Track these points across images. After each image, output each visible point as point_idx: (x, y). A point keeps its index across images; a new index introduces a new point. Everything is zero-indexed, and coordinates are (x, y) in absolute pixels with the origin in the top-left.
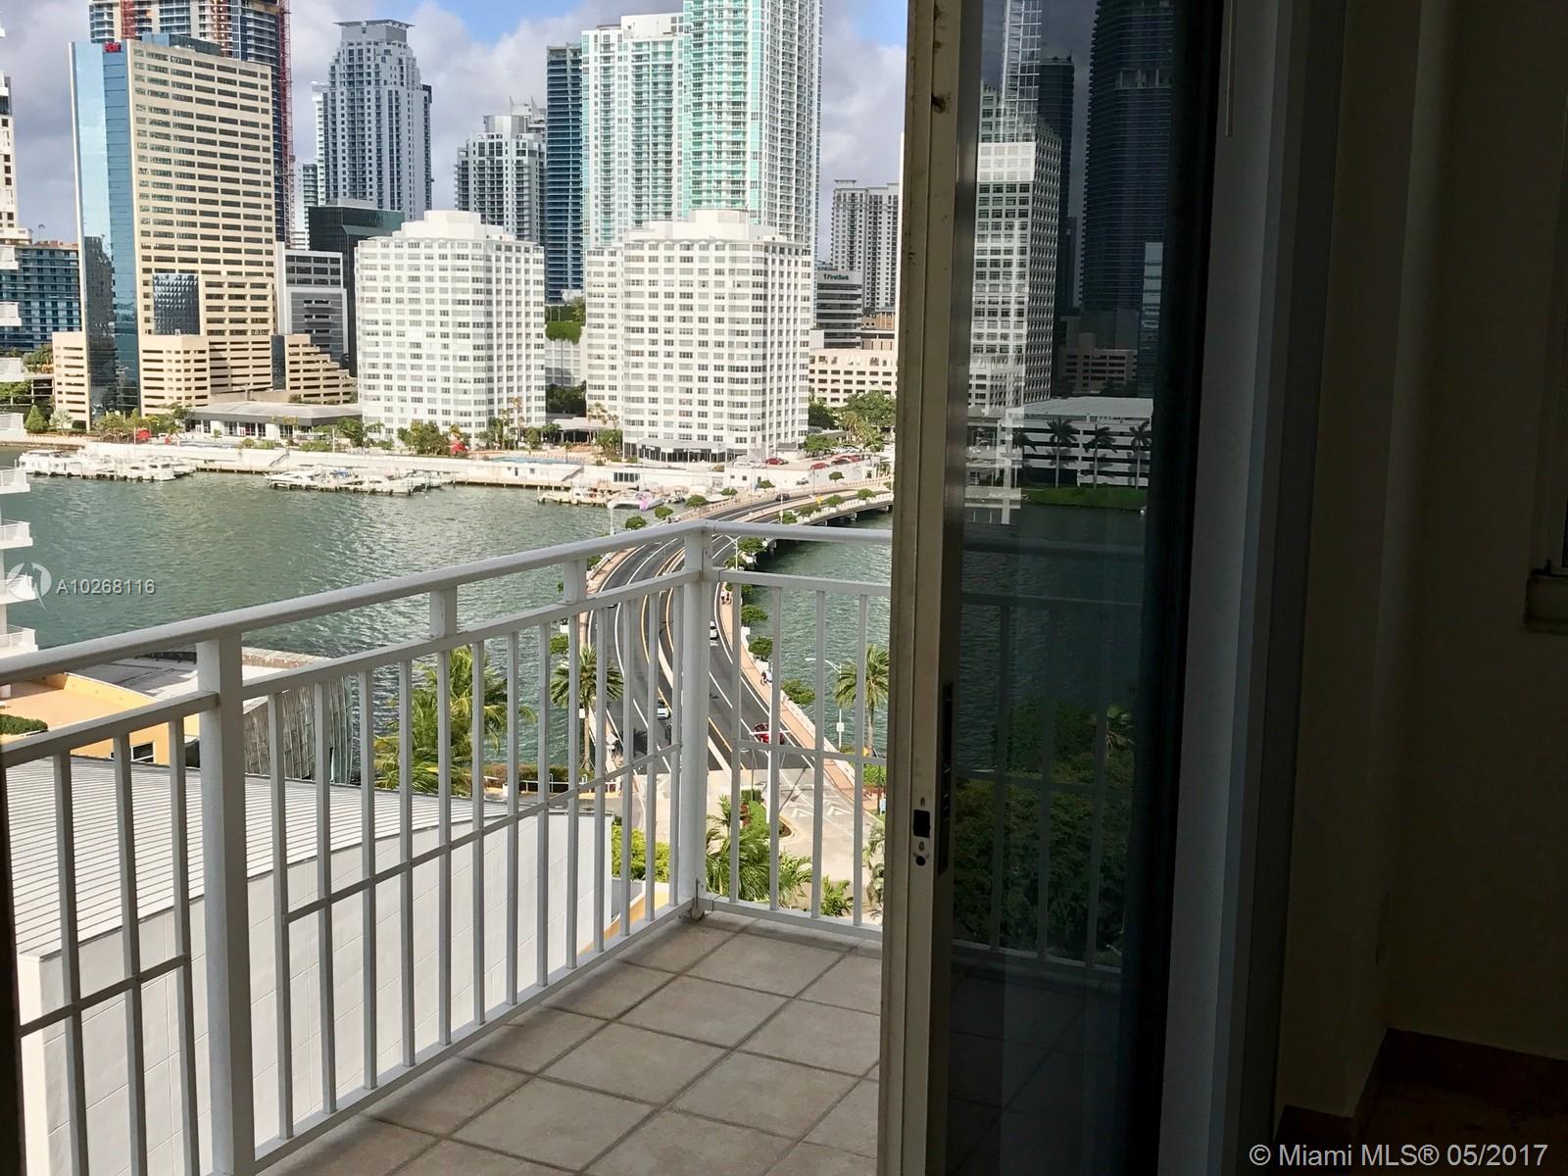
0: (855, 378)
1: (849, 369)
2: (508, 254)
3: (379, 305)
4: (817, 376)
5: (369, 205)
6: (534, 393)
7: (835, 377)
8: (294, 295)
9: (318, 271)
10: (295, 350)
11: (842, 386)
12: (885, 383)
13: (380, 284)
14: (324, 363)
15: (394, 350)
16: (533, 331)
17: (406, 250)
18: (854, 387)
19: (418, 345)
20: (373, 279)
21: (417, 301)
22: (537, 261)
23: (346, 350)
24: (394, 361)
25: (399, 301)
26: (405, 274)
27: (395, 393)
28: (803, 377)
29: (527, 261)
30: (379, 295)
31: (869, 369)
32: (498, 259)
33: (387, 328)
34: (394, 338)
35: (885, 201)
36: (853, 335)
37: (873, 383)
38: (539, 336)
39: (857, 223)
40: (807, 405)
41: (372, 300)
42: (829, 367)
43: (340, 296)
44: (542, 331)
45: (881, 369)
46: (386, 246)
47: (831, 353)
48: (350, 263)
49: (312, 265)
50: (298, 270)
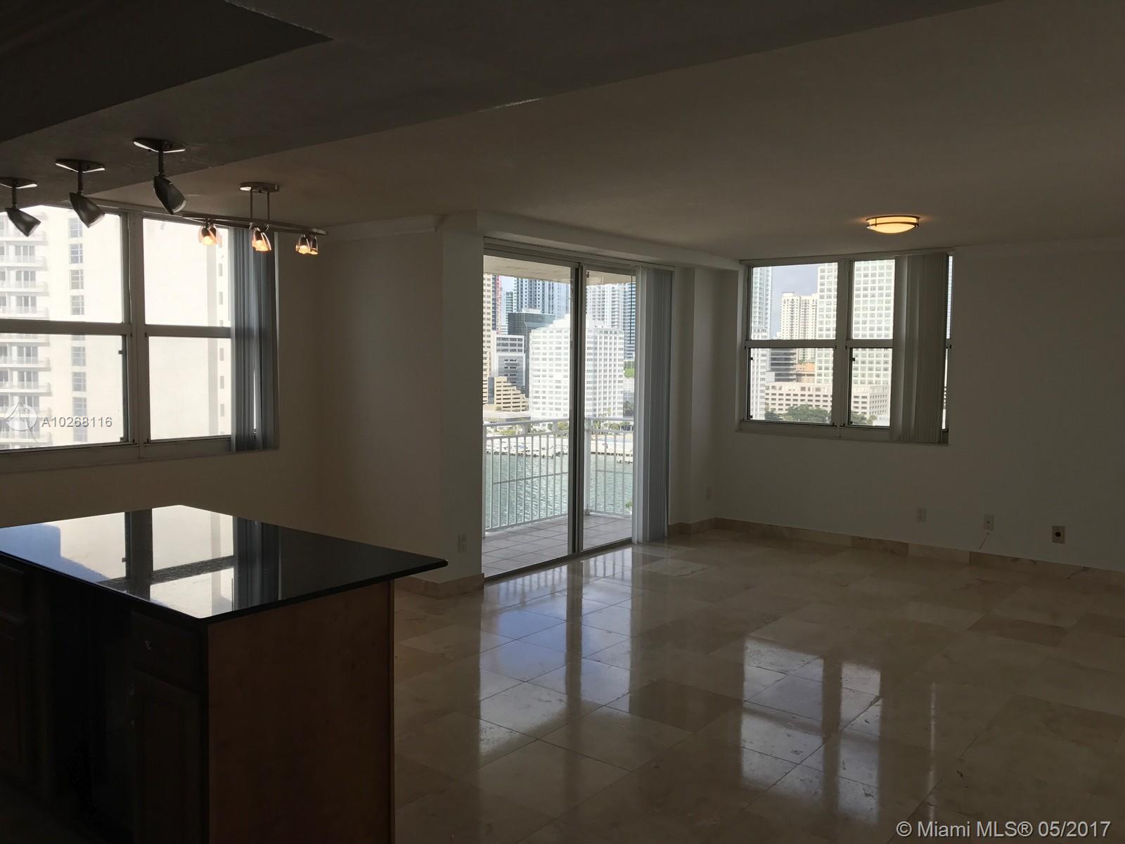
0: (792, 398)
1: (789, 393)
2: (606, 335)
3: (541, 362)
4: (770, 397)
5: (537, 312)
6: (617, 405)
7: (781, 397)
8: (500, 357)
9: (512, 345)
10: (499, 384)
11: (784, 402)
12: (809, 400)
13: (542, 351)
14: (513, 390)
15: (547, 384)
16: (618, 374)
17: (555, 334)
18: (792, 403)
19: (559, 382)
20: (538, 349)
21: (560, 359)
22: (620, 338)
23: (524, 385)
24: (548, 389)
25: (551, 359)
26: (554, 346)
27: (547, 406)
28: (762, 397)
29: (615, 338)
30: (541, 357)
31: (800, 393)
32: (601, 338)
33: (544, 373)
34: (547, 378)
35: (811, 302)
36: (792, 375)
37: (802, 400)
38: (620, 376)
39: (795, 315)
40: (764, 412)
41: (538, 359)
42: (777, 392)
43: (522, 357)
44: (622, 374)
45: (807, 393)
46: (544, 332)
47: (778, 384)
48: (527, 341)
49: (509, 342)
50: (503, 345)
